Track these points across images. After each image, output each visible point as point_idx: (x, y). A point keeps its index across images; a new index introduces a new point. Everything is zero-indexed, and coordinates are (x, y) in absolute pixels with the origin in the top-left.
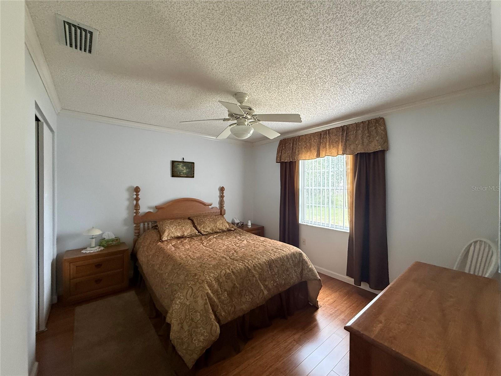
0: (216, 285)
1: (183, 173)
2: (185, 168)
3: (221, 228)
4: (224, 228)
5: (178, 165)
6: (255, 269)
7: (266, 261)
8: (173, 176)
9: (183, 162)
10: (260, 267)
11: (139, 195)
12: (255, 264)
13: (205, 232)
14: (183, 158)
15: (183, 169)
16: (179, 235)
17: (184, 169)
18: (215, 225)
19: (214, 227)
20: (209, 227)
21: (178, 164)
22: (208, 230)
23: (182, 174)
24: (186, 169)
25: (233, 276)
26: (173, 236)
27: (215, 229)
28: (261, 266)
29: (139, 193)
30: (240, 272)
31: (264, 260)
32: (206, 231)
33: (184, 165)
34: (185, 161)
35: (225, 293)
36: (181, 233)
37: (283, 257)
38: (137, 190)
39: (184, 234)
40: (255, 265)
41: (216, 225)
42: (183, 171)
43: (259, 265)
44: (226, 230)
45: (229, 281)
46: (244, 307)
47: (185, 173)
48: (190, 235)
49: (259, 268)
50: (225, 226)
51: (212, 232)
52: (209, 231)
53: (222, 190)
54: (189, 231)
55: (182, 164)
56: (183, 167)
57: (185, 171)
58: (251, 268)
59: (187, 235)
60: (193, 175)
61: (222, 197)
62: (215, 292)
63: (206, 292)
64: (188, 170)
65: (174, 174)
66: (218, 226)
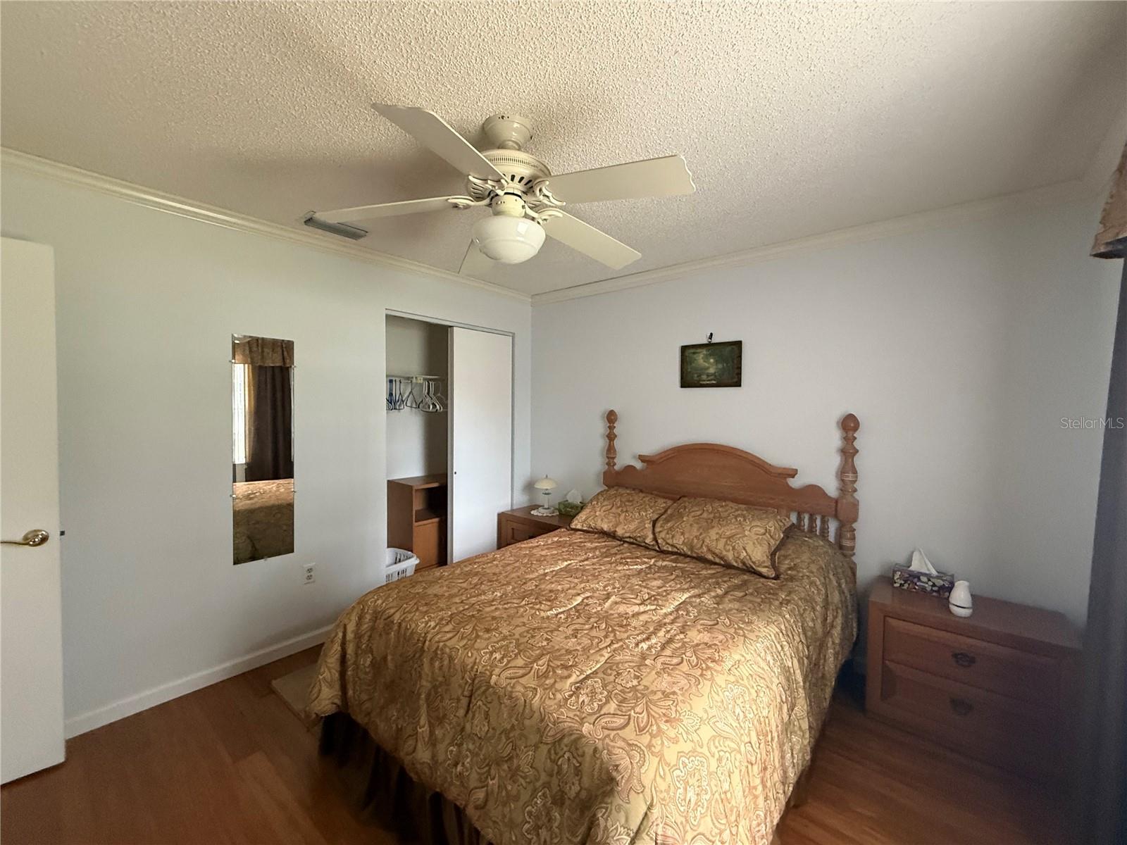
0: (366, 626)
1: (708, 376)
2: (712, 360)
3: (717, 551)
4: (730, 556)
5: (695, 356)
6: (432, 660)
7: (472, 667)
8: (686, 383)
9: (709, 346)
10: (445, 669)
11: (615, 427)
12: (442, 649)
13: (667, 543)
14: (711, 334)
15: (707, 365)
16: (606, 527)
17: (709, 363)
18: (701, 534)
19: (695, 541)
20: (683, 534)
21: (694, 353)
22: (679, 541)
23: (704, 377)
24: (717, 362)
25: (393, 633)
26: (593, 525)
27: (699, 546)
28: (450, 668)
29: (615, 425)
30: (407, 638)
31: (470, 661)
32: (670, 541)
33: (710, 355)
34: (715, 340)
35: (369, 657)
36: (611, 525)
37: (527, 711)
38: (611, 417)
39: (616, 531)
40: (439, 652)
41: (704, 535)
42: (708, 368)
43: (446, 662)
44: (735, 564)
45: (384, 636)
46: (382, 726)
47: (714, 374)
48: (630, 537)
49: (441, 668)
50: (734, 548)
51: (689, 553)
52: (678, 546)
53: (849, 425)
54: (632, 526)
55: (705, 352)
56: (706, 358)
57: (712, 371)
58: (427, 650)
59: (623, 534)
60: (735, 380)
61: (848, 452)
62: (358, 636)
63: (346, 621)
64: (720, 366)
65: (688, 380)
66: (707, 541)
